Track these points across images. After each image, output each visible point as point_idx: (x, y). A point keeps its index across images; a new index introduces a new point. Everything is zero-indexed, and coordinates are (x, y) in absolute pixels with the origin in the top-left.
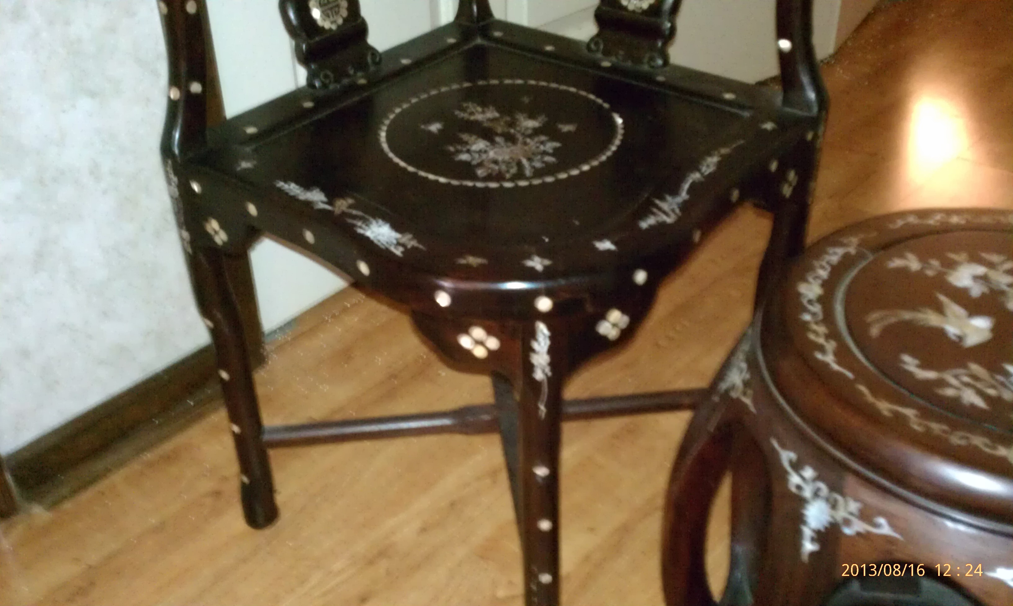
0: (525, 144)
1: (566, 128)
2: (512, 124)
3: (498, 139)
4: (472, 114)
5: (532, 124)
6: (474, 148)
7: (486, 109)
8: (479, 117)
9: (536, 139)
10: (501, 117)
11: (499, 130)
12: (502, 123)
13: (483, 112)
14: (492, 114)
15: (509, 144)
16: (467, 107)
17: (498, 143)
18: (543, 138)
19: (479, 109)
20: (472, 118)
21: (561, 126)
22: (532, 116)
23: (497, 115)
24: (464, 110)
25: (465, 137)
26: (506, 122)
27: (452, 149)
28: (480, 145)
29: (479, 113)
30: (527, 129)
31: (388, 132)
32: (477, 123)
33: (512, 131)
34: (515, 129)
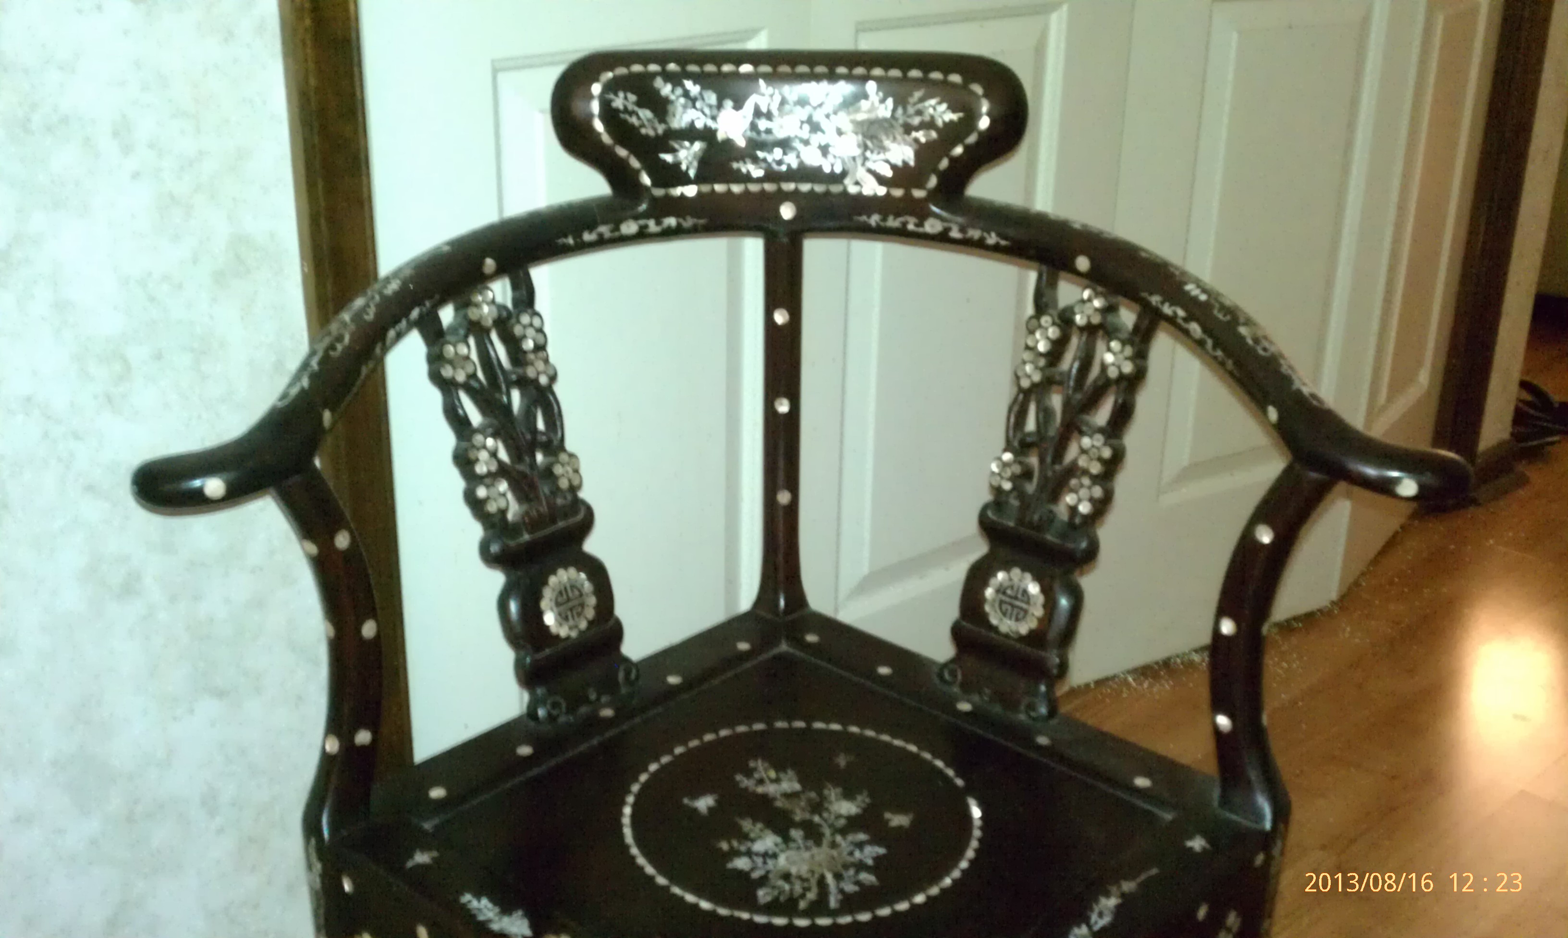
0: (834, 845)
1: (899, 820)
2: (818, 807)
3: (796, 834)
4: (761, 782)
5: (847, 808)
6: (759, 847)
7: (782, 775)
8: (771, 789)
9: (850, 837)
10: (803, 792)
11: (798, 817)
12: (803, 804)
13: (777, 781)
14: (790, 784)
15: (810, 843)
16: (755, 769)
17: (794, 841)
18: (862, 837)
19: (772, 774)
20: (760, 790)
21: (888, 815)
22: (848, 795)
23: (797, 787)
24: (749, 773)
25: (746, 825)
26: (809, 801)
27: (724, 846)
28: (768, 842)
29: (773, 781)
30: (839, 816)
31: (635, 806)
32: (766, 800)
33: (816, 819)
34: (821, 816)
